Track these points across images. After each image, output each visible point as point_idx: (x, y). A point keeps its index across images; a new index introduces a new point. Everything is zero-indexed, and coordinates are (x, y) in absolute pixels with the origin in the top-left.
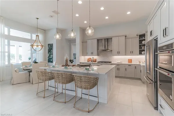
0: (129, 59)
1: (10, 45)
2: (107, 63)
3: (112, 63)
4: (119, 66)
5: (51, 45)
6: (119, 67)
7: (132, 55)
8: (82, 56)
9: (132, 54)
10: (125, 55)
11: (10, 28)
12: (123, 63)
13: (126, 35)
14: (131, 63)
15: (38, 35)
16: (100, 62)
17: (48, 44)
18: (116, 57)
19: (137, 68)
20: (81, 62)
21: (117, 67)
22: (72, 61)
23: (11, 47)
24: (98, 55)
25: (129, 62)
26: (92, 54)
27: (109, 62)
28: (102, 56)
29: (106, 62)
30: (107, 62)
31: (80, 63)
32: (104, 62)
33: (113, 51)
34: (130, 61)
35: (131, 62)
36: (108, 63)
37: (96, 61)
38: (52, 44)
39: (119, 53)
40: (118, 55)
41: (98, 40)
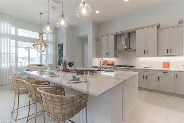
0: (164, 63)
1: (18, 46)
2: (127, 68)
3: (136, 67)
4: (145, 72)
5: (61, 46)
6: (146, 74)
7: (169, 56)
8: (96, 57)
9: (170, 54)
10: (158, 56)
11: (18, 28)
12: (154, 68)
13: (159, 25)
14: (169, 68)
15: (42, 33)
16: (117, 66)
17: (59, 45)
18: (142, 59)
19: (179, 77)
20: (94, 65)
21: (144, 74)
22: (71, 64)
23: (18, 48)
24: (116, 56)
25: (163, 67)
26: (108, 55)
27: (131, 67)
28: (121, 57)
29: (126, 66)
30: (128, 66)
31: (93, 67)
32: (124, 66)
33: (137, 51)
34: (166, 65)
35: (168, 66)
36: (129, 68)
37: (113, 65)
38: (62, 44)
39: (146, 53)
40: (146, 56)
41: (116, 36)
